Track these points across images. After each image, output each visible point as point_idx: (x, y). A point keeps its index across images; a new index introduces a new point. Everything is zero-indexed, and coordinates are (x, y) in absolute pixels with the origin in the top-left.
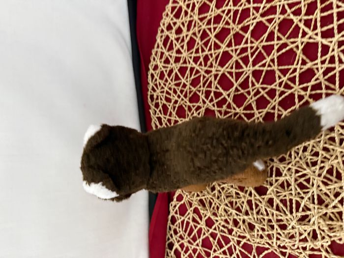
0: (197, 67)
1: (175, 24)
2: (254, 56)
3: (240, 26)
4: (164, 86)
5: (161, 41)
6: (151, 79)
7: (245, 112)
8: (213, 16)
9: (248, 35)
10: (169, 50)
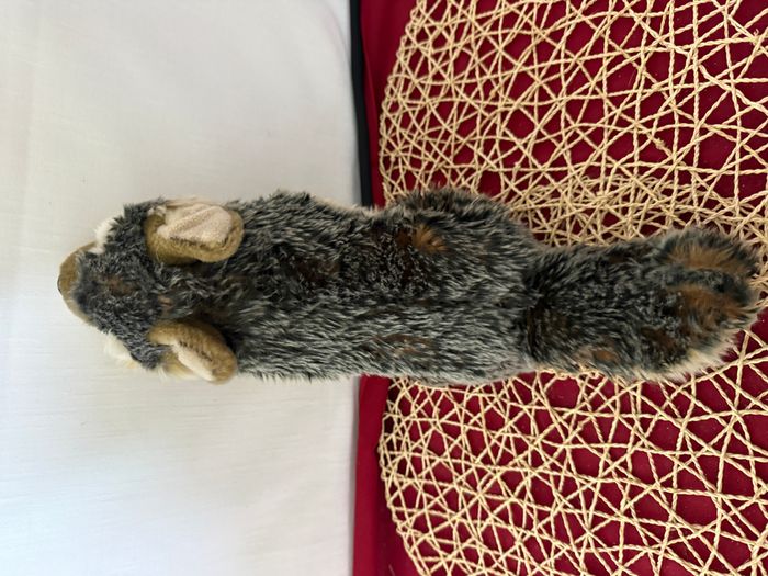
0: (470, 101)
1: (432, 29)
2: (570, 79)
3: (548, 31)
4: (409, 139)
5: (406, 60)
6: (385, 129)
7: (552, 169)
8: (501, 16)
9: (561, 45)
10: (419, 76)
